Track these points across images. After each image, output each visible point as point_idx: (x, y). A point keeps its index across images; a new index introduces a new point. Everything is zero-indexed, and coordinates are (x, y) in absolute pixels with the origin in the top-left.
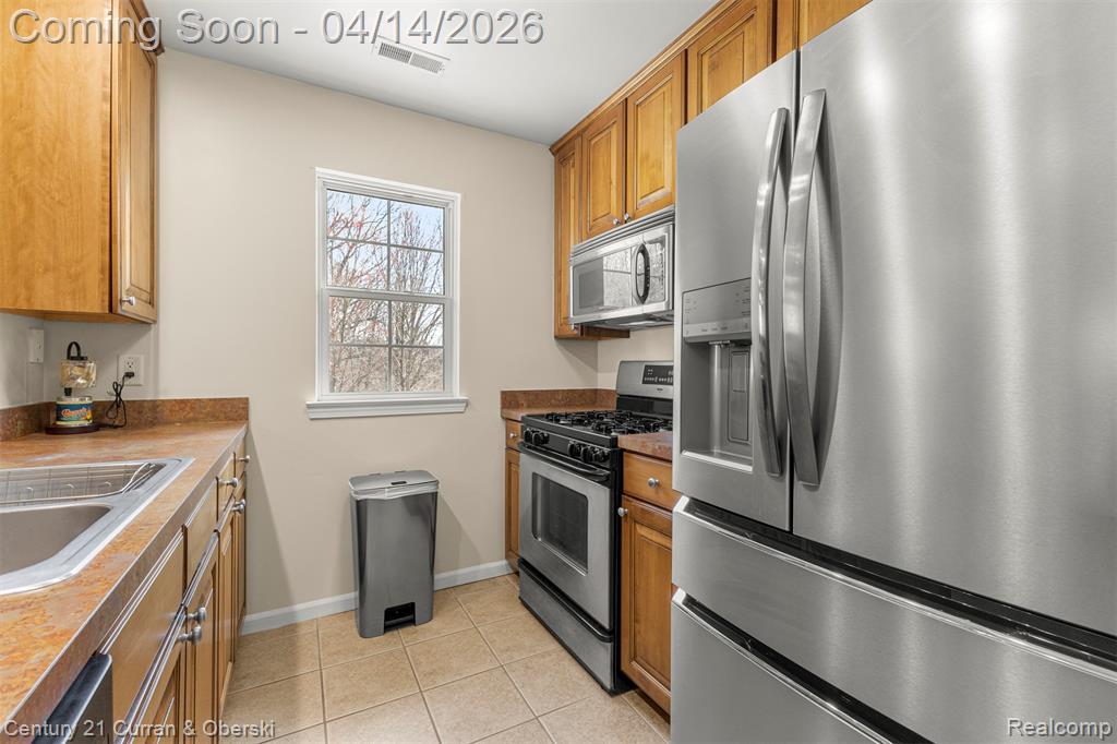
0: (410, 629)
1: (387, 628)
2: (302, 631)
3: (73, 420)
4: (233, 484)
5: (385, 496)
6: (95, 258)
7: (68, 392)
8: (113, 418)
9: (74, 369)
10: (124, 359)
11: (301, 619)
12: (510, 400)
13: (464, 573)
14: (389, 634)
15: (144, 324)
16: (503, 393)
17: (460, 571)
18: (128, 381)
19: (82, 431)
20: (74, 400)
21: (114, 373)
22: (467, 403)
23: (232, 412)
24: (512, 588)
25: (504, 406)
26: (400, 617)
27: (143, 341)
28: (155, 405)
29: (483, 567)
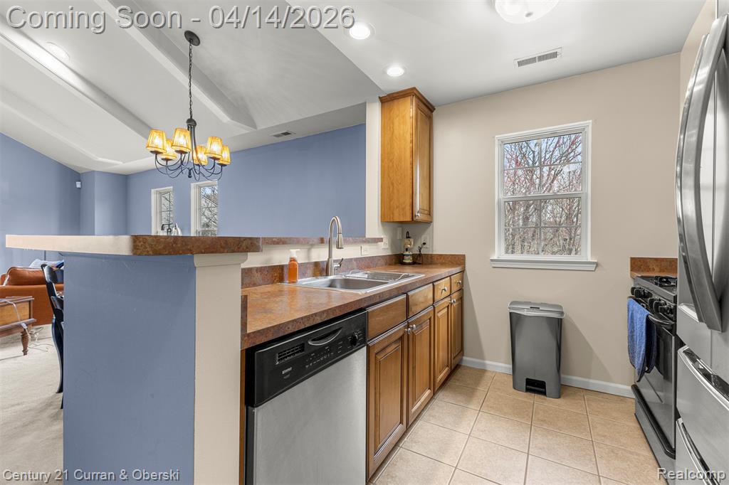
0: (542, 397)
1: (528, 390)
3: (408, 260)
4: (445, 290)
5: (525, 313)
7: (407, 250)
8: (420, 260)
9: (406, 241)
10: (423, 237)
11: (488, 368)
12: (638, 264)
13: (595, 383)
14: (528, 394)
15: (429, 223)
16: (632, 259)
17: (592, 381)
18: (425, 246)
19: (409, 264)
20: (407, 253)
21: (419, 244)
22: (597, 264)
23: (458, 261)
24: (632, 404)
25: (633, 269)
26: (535, 387)
27: (428, 230)
28: (432, 256)
29: (613, 385)
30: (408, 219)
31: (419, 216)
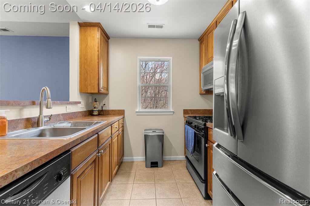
0: (157, 168)
1: (151, 167)
2: (135, 163)
3: (95, 113)
4: (116, 128)
5: (150, 134)
6: (96, 82)
7: (95, 108)
8: (102, 113)
9: (95, 103)
10: (104, 101)
11: (135, 160)
12: (186, 112)
13: (173, 157)
14: (152, 168)
15: (106, 94)
16: (184, 110)
17: (172, 157)
18: (105, 106)
19: (96, 115)
20: (95, 109)
21: (102, 105)
22: (174, 112)
23: (121, 113)
24: (185, 162)
25: (184, 114)
26: (154, 165)
27: (106, 98)
28: (108, 111)
29: (178, 157)
30: (96, 91)
31: (102, 91)
